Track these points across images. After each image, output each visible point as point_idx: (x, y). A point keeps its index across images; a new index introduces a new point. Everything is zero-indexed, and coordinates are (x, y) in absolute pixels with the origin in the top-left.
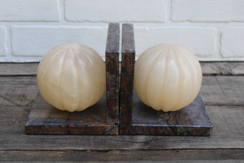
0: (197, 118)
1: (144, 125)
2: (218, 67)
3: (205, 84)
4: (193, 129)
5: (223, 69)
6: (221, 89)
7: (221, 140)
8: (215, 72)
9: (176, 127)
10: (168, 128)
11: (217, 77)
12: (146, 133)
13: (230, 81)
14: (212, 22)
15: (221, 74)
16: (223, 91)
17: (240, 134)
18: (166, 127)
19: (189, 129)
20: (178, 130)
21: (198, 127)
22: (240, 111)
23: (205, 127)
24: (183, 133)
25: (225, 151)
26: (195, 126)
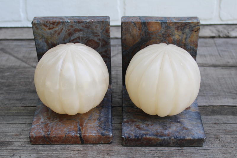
2: (217, 30)
3: (203, 46)
5: (222, 32)
6: (218, 51)
7: (213, 98)
8: (214, 35)
11: (215, 39)
13: (227, 43)
15: (219, 37)
16: (219, 53)
17: (230, 92)
22: (233, 71)
25: (215, 108)
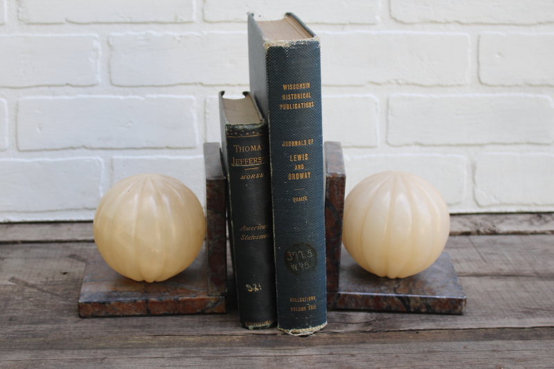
0: (442, 287)
1: (357, 293)
2: (472, 222)
3: (452, 247)
4: (436, 301)
5: (481, 225)
6: (479, 253)
7: (483, 319)
8: (467, 229)
9: (407, 298)
10: (396, 299)
11: (471, 237)
12: (362, 306)
13: (494, 242)
14: (458, 145)
15: (478, 233)
16: (482, 257)
17: (513, 311)
18: (392, 297)
19: (428, 301)
20: (412, 303)
21: (443, 299)
23: (454, 299)
24: (419, 308)
25: (490, 332)
26: (438, 297)
